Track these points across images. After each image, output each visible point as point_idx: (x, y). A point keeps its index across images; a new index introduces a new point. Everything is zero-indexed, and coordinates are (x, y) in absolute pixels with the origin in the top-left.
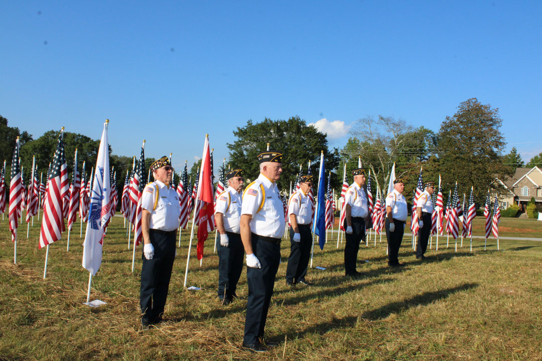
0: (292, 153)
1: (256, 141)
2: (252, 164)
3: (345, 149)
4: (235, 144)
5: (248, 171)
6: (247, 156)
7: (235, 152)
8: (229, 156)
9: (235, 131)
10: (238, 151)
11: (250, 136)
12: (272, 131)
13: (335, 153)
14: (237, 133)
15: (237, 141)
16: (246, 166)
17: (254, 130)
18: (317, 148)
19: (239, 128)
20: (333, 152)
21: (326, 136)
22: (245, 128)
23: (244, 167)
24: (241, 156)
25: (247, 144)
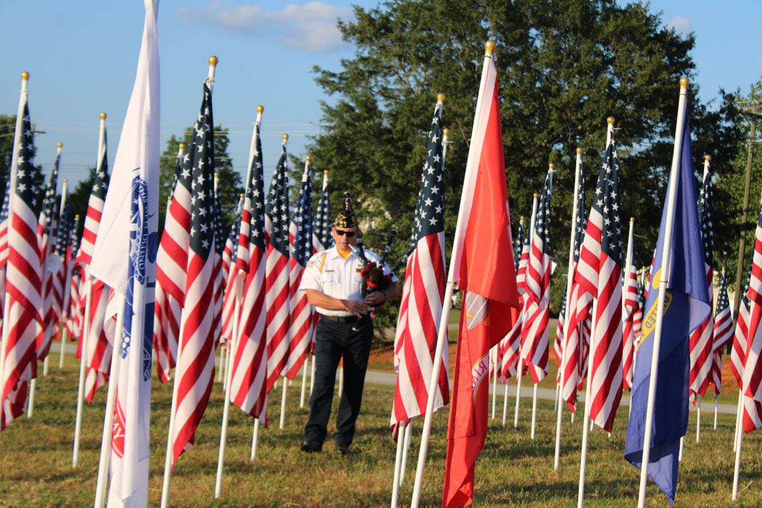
0: (561, 110)
1: (426, 60)
2: (409, 148)
3: (753, 96)
4: (343, 69)
5: (395, 174)
6: (390, 114)
7: (347, 100)
8: (321, 114)
9: (347, 24)
10: (356, 99)
11: (401, 40)
12: (484, 24)
13: (722, 111)
14: (353, 27)
15: (352, 57)
16: (387, 154)
17: (416, 20)
18: (656, 91)
19: (360, 11)
20: (714, 108)
21: (689, 44)
22: (384, 10)
23: (378, 157)
24: (366, 115)
25: (389, 70)
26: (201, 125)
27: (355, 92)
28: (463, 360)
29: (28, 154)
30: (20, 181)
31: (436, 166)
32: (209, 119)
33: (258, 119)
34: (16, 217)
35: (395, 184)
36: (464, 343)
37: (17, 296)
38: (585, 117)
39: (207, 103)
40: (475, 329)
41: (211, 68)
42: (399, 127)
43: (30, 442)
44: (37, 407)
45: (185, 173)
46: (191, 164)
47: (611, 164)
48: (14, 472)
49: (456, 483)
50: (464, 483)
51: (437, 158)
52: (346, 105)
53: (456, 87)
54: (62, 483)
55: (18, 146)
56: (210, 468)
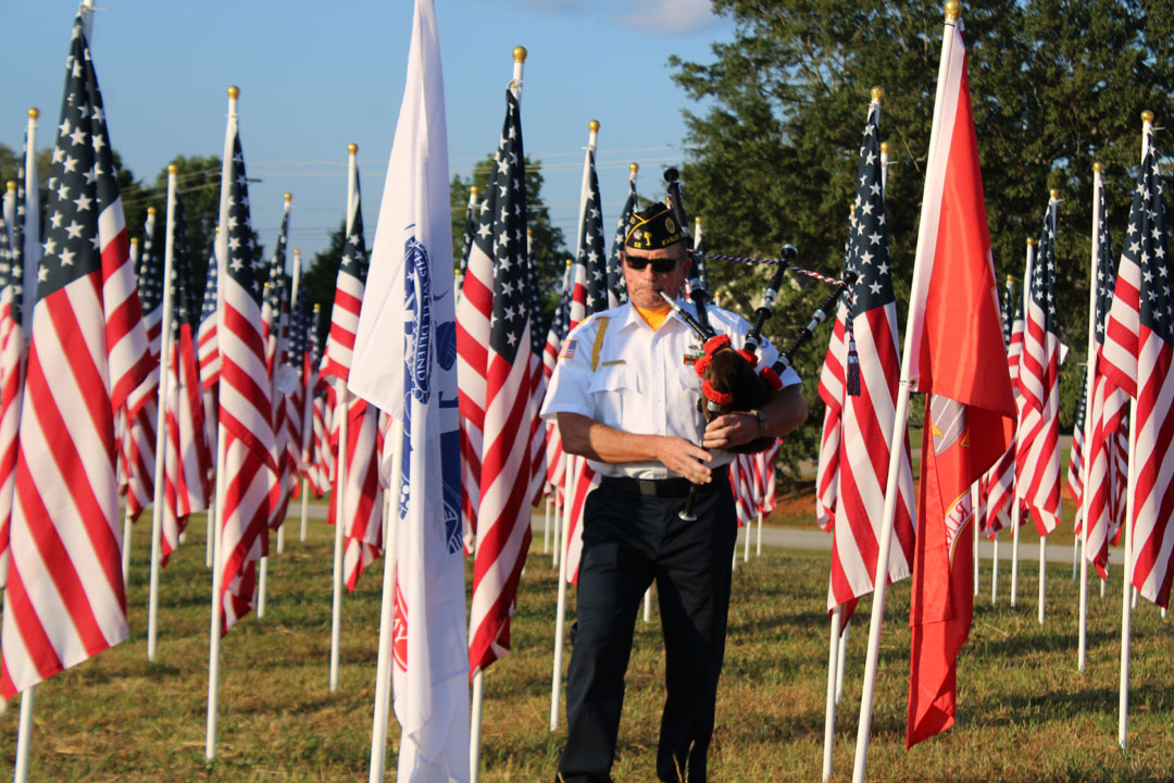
0: (1063, 105)
1: (845, 38)
2: (824, 178)
4: (715, 59)
5: (803, 218)
6: (793, 126)
7: (724, 107)
10: (737, 105)
11: (804, 8)
15: (729, 39)
16: (791, 188)
23: (776, 194)
24: (755, 129)
25: (789, 57)
26: (503, 154)
27: (736, 93)
28: (931, 501)
29: (241, 212)
30: (232, 255)
31: (874, 200)
32: (516, 145)
33: (592, 142)
34: (230, 309)
35: (805, 235)
36: (931, 475)
37: (238, 430)
38: (1102, 115)
39: (513, 120)
40: (947, 452)
41: (517, 66)
42: (807, 145)
43: (262, 654)
44: (269, 601)
45: (484, 231)
46: (492, 216)
47: (1150, 186)
48: (243, 701)
49: (928, 693)
50: (940, 693)
51: (875, 189)
52: (723, 115)
53: (895, 78)
54: (317, 716)
55: (226, 202)
56: (541, 686)
